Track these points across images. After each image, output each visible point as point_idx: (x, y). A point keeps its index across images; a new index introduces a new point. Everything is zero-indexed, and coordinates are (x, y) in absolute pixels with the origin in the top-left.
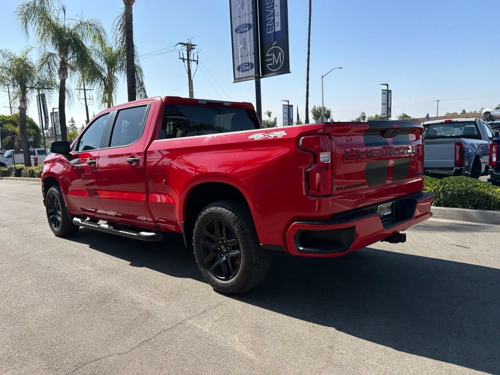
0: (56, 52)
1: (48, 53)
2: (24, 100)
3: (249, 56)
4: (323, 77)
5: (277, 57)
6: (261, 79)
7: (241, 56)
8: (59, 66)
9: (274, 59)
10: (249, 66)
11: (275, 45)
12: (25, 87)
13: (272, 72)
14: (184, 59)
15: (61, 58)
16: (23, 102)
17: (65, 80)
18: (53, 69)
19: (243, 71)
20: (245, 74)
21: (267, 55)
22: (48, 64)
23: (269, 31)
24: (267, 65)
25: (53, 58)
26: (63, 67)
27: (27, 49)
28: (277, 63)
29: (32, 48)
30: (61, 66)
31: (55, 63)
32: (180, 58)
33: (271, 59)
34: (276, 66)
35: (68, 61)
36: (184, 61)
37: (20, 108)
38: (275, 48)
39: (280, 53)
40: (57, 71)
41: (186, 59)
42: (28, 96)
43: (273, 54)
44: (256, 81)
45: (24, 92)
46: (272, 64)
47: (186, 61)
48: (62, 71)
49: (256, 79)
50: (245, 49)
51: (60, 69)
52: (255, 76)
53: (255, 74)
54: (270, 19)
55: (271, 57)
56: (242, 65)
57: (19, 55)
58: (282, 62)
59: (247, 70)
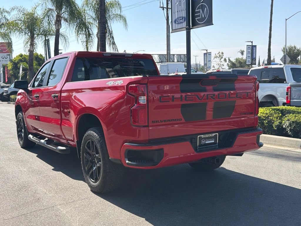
0: (54, 8)
1: (48, 9)
2: (32, 45)
3: (183, 11)
4: (286, 20)
5: (203, 12)
6: (191, 30)
7: (177, 12)
8: (55, 19)
9: (201, 14)
10: (182, 19)
11: (202, 2)
12: (34, 34)
13: (200, 24)
14: (163, 8)
15: (57, 12)
16: (31, 46)
17: (59, 29)
18: (51, 21)
19: (178, 23)
20: (180, 26)
21: (196, 11)
22: (48, 17)
24: (196, 19)
25: (52, 12)
26: (58, 19)
27: (36, 6)
28: (203, 17)
29: (39, 4)
30: (57, 19)
31: (53, 16)
32: (160, 7)
33: (199, 14)
34: (202, 20)
35: (61, 14)
36: (163, 10)
37: (29, 51)
38: (202, 5)
39: (206, 8)
40: (54, 22)
41: (165, 8)
42: (36, 41)
43: (201, 10)
44: (187, 32)
45: (32, 38)
46: (199, 18)
47: (165, 10)
48: (57, 22)
49: (186, 30)
50: (180, 6)
51: (56, 21)
52: (186, 28)
53: (186, 26)
55: (199, 12)
56: (178, 18)
57: (29, 10)
58: (207, 16)
59: (181, 22)
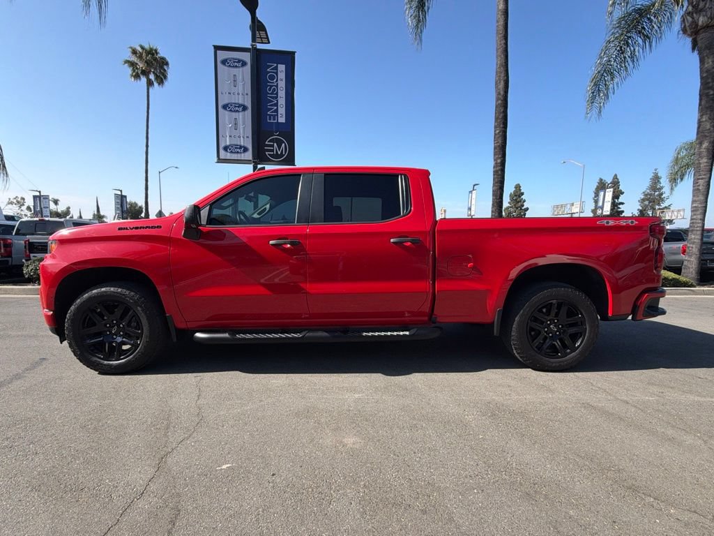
3: (242, 138)
5: (279, 148)
7: (230, 136)
9: (276, 149)
10: (241, 148)
11: (277, 135)
13: (273, 161)
19: (231, 152)
20: (236, 156)
21: (268, 144)
23: (270, 119)
24: (266, 153)
28: (279, 153)
33: (272, 148)
34: (277, 156)
38: (277, 138)
39: (283, 145)
43: (275, 144)
46: (272, 153)
49: (253, 164)
50: (236, 130)
52: (253, 161)
54: (272, 109)
55: (273, 146)
56: (231, 145)
58: (285, 153)
59: (238, 152)
